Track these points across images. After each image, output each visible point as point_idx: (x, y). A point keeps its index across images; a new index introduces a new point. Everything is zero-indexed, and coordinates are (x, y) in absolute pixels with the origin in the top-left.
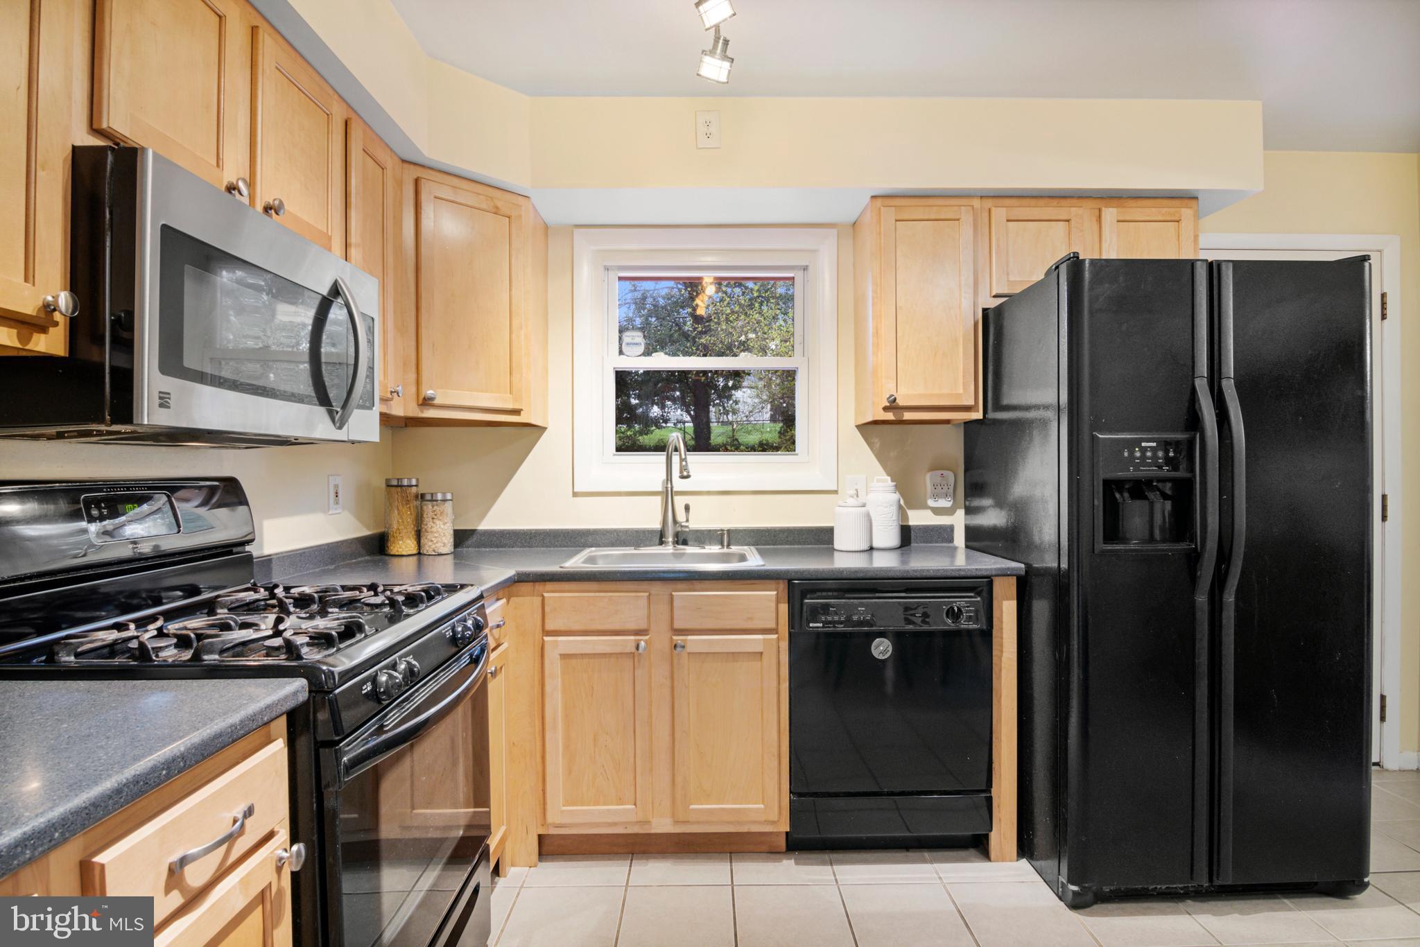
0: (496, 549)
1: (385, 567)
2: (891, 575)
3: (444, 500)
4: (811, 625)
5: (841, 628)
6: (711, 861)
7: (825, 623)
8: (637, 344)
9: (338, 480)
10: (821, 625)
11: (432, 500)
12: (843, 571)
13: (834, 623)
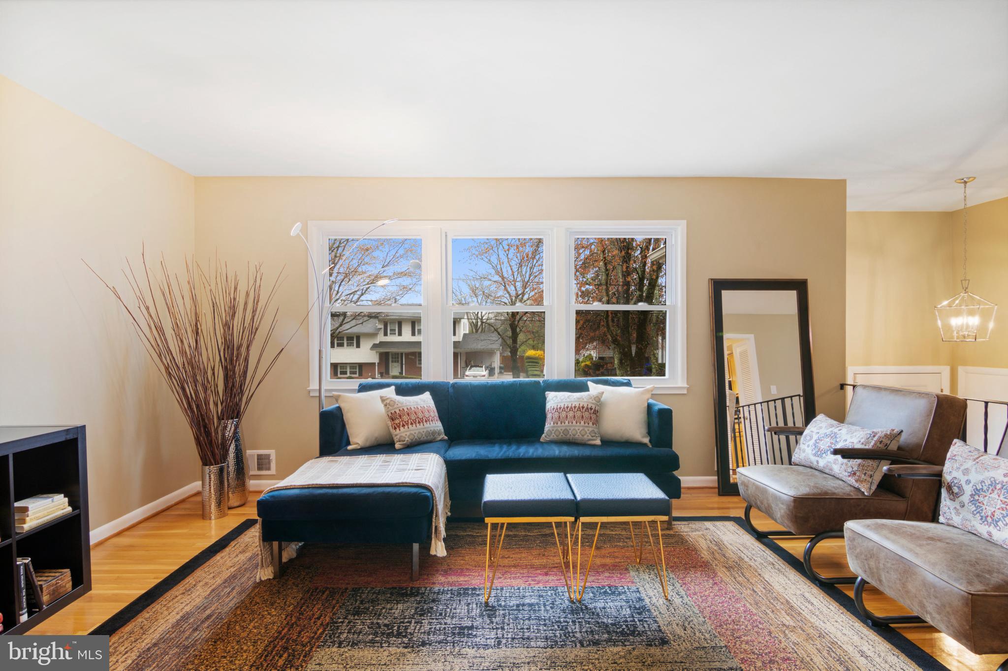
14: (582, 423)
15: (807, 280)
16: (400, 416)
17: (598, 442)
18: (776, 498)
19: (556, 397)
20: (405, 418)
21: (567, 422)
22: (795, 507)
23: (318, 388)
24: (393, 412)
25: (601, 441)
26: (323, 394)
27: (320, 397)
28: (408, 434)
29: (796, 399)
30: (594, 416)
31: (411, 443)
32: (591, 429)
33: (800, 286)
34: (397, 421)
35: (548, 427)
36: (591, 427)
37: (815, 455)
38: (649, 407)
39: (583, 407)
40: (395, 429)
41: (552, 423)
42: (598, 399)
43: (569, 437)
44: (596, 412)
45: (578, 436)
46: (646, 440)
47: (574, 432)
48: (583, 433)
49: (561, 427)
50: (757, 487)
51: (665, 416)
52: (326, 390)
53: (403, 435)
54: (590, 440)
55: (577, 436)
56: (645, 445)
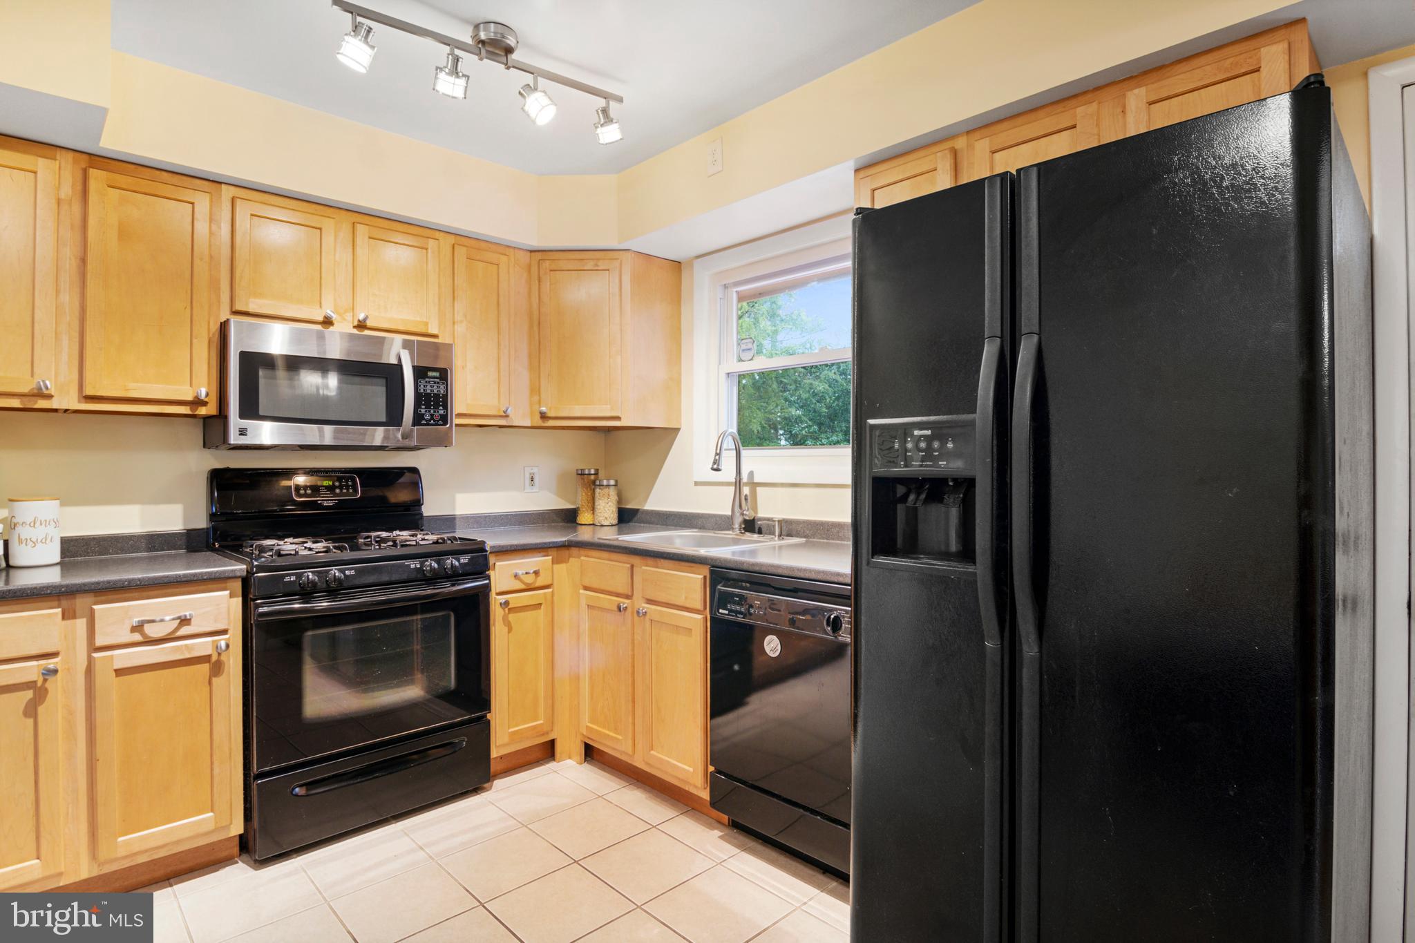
0: (648, 525)
1: (575, 530)
2: (780, 571)
3: (608, 486)
4: (721, 611)
5: (740, 619)
6: (666, 803)
7: (731, 611)
8: (749, 349)
9: (535, 470)
10: (727, 612)
11: (600, 485)
12: (744, 563)
13: (737, 612)
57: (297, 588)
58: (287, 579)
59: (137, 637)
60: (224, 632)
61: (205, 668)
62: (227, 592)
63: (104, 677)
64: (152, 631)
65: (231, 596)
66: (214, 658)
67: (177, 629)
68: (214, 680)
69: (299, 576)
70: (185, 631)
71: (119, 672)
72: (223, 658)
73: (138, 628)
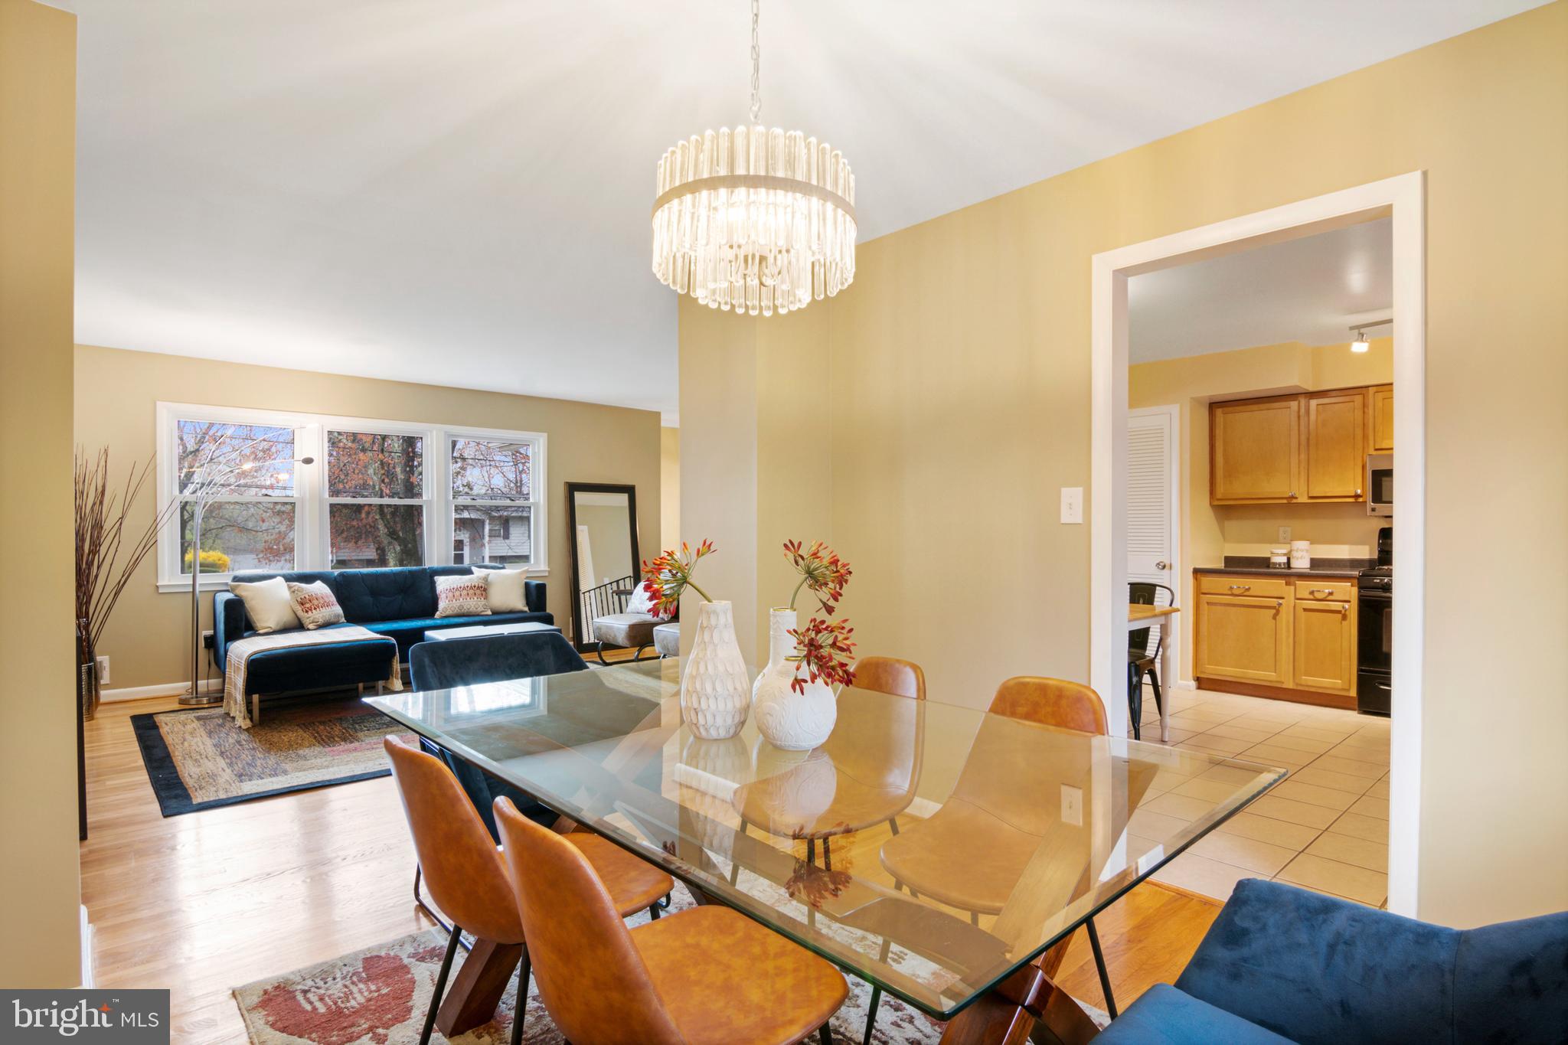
14: (475, 598)
15: (634, 486)
16: (310, 601)
17: (489, 613)
18: (619, 629)
19: (448, 580)
20: (315, 602)
21: (461, 599)
22: (629, 631)
23: (192, 583)
24: (303, 597)
25: (491, 611)
26: (198, 589)
27: (194, 592)
28: (321, 615)
29: (627, 580)
30: (484, 593)
31: (323, 624)
32: (483, 603)
33: (630, 490)
34: (308, 605)
35: (442, 605)
36: (483, 602)
37: (640, 604)
38: (527, 585)
39: (475, 586)
40: (307, 612)
41: (447, 601)
42: (486, 579)
43: (465, 610)
44: (485, 590)
45: (473, 609)
46: (526, 609)
47: (469, 607)
48: (477, 606)
49: (456, 604)
50: (607, 627)
51: (541, 589)
52: (200, 585)
53: (317, 617)
54: (482, 612)
55: (471, 609)
56: (526, 612)
57: (1380, 586)
58: (1375, 581)
59: (1311, 597)
60: (1349, 602)
61: (1339, 616)
62: (1350, 584)
63: (1300, 611)
64: (1318, 595)
65: (1352, 586)
66: (1343, 612)
67: (1327, 596)
68: (1343, 622)
69: (1381, 580)
70: (1330, 598)
71: (1305, 610)
72: (1347, 613)
73: (1312, 593)
